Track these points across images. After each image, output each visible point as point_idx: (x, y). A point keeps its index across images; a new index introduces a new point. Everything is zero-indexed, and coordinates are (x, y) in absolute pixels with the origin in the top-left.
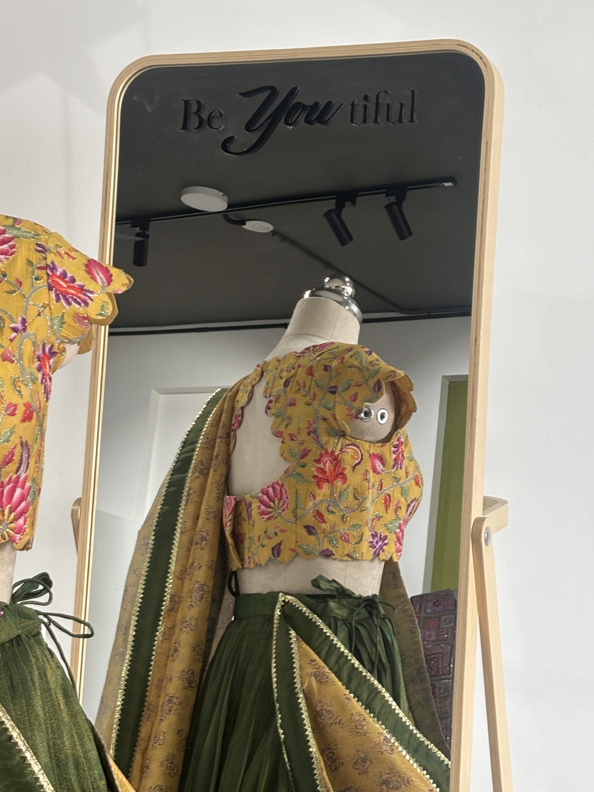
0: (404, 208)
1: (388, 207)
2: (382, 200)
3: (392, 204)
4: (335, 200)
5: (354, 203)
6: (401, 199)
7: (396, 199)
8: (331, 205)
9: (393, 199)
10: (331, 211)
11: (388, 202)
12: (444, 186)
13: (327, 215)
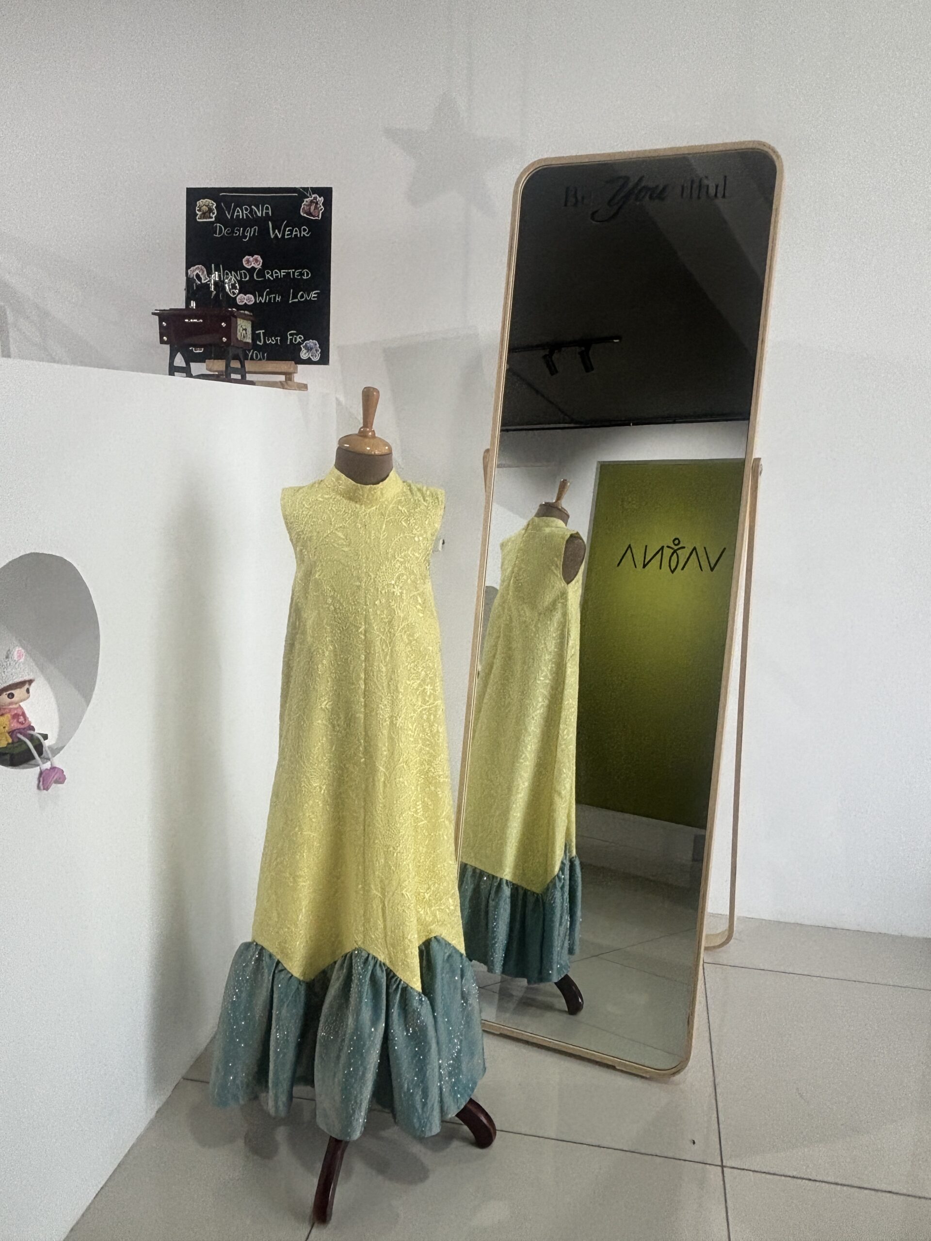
0: (589, 354)
2: (577, 350)
3: (583, 352)
4: (548, 350)
5: (560, 351)
6: (588, 349)
7: (585, 349)
8: (545, 352)
10: (546, 355)
11: (580, 351)
12: (614, 342)
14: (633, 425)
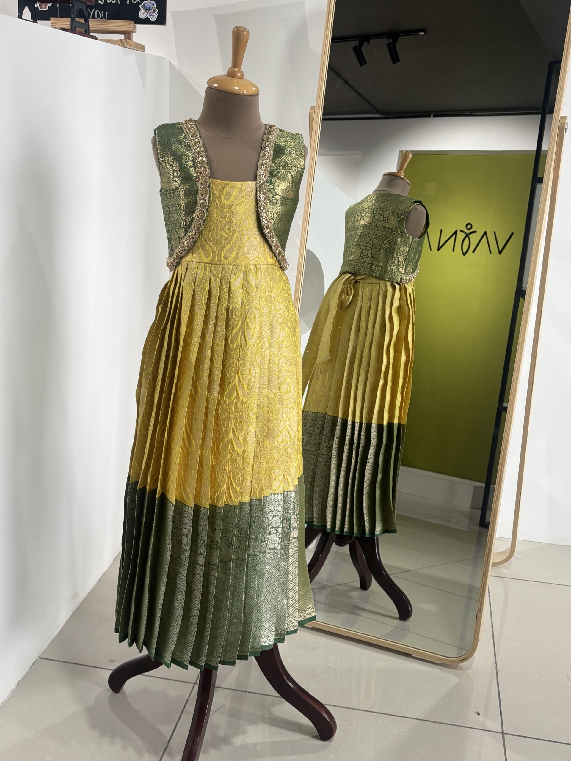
0: (396, 45)
1: (389, 45)
2: (385, 41)
3: (390, 43)
4: (358, 42)
5: (369, 43)
6: (395, 41)
7: (393, 40)
8: (356, 43)
9: (391, 41)
10: (356, 46)
11: (387, 43)
12: (419, 34)
13: (355, 48)
14: (434, 116)
